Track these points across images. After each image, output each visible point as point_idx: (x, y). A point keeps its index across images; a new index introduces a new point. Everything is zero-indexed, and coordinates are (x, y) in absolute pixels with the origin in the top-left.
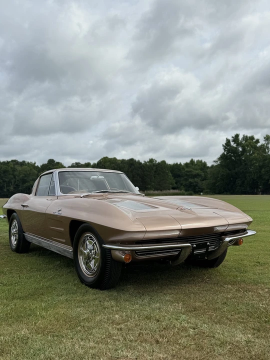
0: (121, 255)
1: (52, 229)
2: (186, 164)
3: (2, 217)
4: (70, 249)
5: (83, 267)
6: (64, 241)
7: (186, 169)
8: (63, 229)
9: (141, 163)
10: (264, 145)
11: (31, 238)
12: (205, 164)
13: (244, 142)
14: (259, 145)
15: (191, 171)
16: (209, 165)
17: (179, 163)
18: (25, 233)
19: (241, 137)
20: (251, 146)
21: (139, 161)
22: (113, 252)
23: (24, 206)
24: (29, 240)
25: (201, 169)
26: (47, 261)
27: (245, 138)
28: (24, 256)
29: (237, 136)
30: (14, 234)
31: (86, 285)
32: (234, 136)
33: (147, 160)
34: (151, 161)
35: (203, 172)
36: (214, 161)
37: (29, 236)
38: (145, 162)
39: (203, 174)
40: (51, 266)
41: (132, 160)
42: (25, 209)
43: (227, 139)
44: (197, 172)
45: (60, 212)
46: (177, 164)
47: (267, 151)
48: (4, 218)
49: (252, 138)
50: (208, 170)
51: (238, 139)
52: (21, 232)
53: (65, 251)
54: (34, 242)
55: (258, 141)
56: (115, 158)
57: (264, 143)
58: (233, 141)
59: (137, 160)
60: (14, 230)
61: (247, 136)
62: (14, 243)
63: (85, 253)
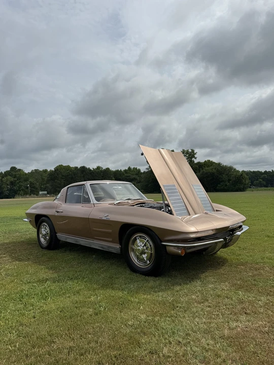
0: (178, 251)
1: (96, 231)
2: (125, 171)
4: (118, 246)
5: (135, 260)
7: (126, 175)
8: (110, 231)
9: (91, 170)
11: (66, 237)
12: (139, 170)
15: (129, 176)
16: (142, 171)
17: (119, 170)
18: (57, 233)
21: (89, 168)
22: (167, 248)
23: (58, 212)
25: (137, 174)
31: (140, 274)
33: (95, 167)
34: (98, 168)
35: (138, 176)
36: (147, 169)
37: (62, 236)
38: (93, 169)
39: (138, 178)
41: (83, 168)
42: (60, 214)
44: (134, 176)
46: (118, 170)
50: (142, 176)
56: (69, 166)
59: (88, 167)
63: (139, 249)
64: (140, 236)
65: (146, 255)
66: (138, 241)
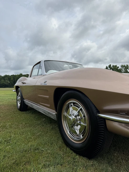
0: (126, 130)
1: (40, 97)
3: (14, 91)
4: (54, 113)
6: (49, 106)
8: (48, 97)
10: (121, 69)
11: (28, 102)
13: (113, 68)
14: (119, 69)
18: (24, 99)
19: (112, 66)
20: (116, 69)
22: (108, 122)
23: (23, 83)
24: (27, 104)
26: (37, 117)
27: (113, 66)
28: (23, 113)
29: (110, 65)
30: (19, 100)
32: (109, 65)
37: (27, 102)
40: (39, 122)
42: (24, 85)
43: (106, 67)
45: (46, 83)
47: (122, 71)
48: (15, 91)
49: (116, 66)
51: (111, 67)
52: (22, 99)
53: (49, 113)
54: (29, 105)
55: (118, 67)
57: (121, 68)
58: (109, 67)
60: (19, 98)
61: (114, 65)
62: (19, 105)
63: (70, 119)
64: (74, 103)
65: (79, 127)
66: (71, 109)
